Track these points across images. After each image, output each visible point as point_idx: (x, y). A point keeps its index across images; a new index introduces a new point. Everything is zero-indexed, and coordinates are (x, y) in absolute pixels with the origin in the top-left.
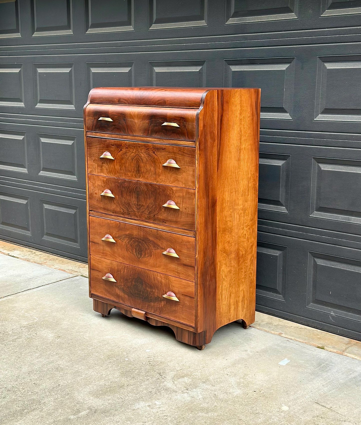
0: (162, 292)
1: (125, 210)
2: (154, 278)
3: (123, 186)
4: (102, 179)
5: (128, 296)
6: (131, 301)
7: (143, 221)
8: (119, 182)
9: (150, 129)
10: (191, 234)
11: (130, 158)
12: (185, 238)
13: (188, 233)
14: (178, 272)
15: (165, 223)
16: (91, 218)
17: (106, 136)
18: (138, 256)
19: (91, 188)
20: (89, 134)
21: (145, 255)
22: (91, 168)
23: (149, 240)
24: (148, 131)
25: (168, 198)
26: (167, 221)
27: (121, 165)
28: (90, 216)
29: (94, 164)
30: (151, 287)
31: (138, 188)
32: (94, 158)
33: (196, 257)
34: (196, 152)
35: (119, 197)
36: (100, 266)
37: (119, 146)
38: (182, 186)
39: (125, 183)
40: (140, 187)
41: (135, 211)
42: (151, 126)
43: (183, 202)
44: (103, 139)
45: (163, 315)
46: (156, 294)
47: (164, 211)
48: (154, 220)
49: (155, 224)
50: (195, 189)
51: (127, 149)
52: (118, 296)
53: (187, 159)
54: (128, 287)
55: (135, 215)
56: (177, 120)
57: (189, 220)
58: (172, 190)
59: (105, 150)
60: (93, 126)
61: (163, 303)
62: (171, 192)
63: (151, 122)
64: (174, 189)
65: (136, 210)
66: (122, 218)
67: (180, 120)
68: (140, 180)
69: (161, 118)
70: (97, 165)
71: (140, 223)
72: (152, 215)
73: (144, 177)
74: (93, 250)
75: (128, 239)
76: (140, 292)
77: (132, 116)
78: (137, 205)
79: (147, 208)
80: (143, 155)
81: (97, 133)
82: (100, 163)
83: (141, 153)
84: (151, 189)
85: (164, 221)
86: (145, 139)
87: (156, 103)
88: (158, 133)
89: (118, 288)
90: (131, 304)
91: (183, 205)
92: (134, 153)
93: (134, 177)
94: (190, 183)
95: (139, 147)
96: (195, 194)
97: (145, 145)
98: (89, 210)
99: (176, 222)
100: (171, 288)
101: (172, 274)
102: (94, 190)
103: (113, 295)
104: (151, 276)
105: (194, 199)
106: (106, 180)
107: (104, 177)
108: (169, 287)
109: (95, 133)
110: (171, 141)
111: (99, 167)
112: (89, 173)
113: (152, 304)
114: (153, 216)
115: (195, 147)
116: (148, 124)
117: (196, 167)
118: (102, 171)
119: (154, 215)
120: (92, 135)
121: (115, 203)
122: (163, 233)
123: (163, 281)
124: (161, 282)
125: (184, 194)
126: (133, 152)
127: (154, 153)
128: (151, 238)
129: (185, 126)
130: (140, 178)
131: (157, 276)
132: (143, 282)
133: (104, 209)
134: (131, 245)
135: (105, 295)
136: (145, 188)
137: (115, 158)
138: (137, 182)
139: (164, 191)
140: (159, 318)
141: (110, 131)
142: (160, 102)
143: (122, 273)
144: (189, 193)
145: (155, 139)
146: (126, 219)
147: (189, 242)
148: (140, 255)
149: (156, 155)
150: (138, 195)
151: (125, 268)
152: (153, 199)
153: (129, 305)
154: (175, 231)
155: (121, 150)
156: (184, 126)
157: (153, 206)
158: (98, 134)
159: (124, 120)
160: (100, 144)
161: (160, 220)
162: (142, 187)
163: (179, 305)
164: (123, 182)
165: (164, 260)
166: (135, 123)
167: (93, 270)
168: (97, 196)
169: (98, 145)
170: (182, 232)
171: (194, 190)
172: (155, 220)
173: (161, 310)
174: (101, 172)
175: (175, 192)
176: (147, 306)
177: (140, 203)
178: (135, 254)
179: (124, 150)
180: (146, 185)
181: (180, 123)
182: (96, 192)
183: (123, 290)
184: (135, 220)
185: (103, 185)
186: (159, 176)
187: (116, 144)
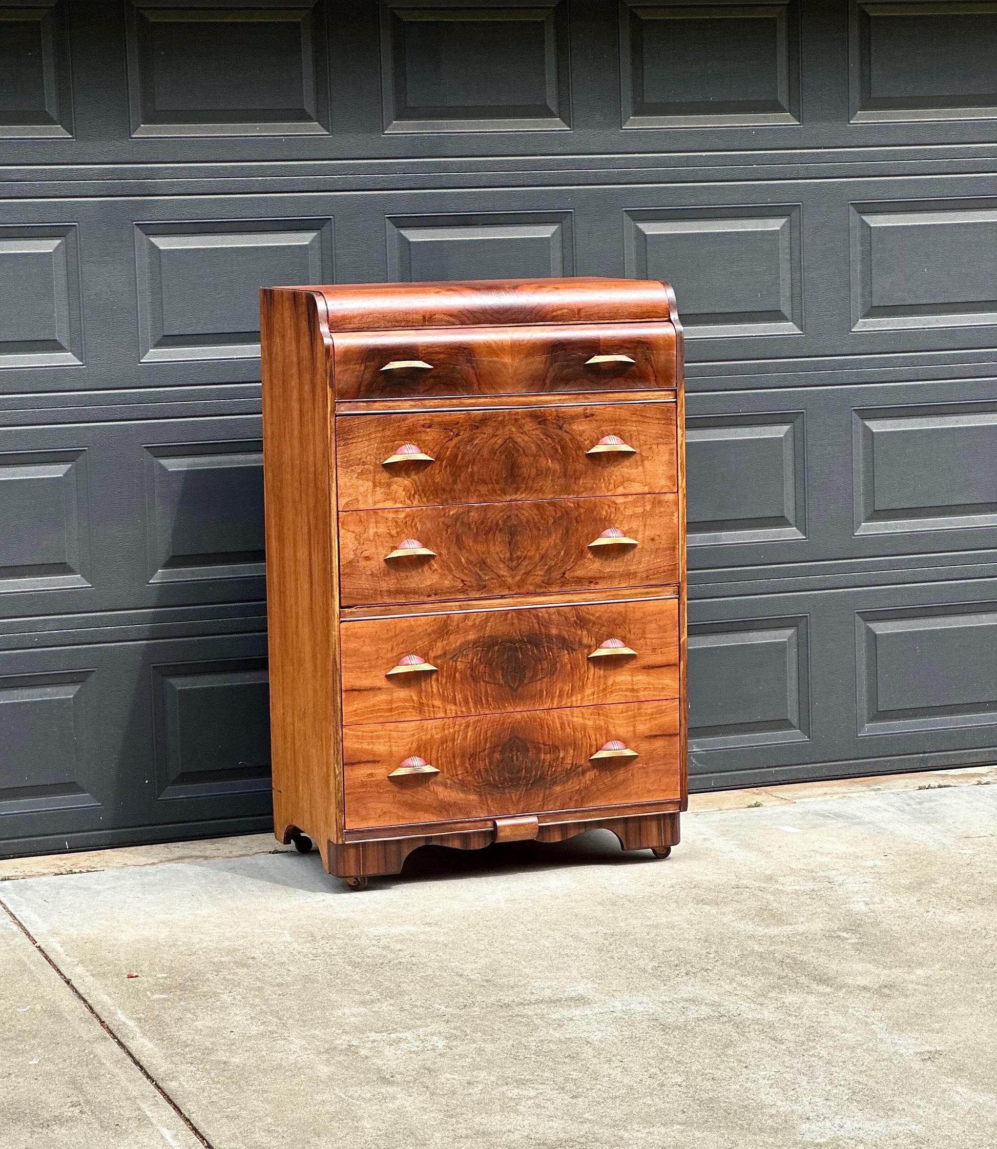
0: (586, 751)
1: (469, 579)
2: (562, 724)
3: (462, 523)
4: (391, 516)
5: (481, 795)
6: (488, 805)
7: (528, 594)
8: (451, 513)
9: (548, 375)
10: (669, 592)
11: (485, 452)
12: (652, 606)
13: (657, 592)
14: (633, 690)
15: (596, 583)
16: (346, 629)
17: (405, 405)
18: (512, 685)
19: (351, 546)
20: (343, 409)
21: (535, 675)
22: (350, 495)
23: (549, 637)
24: (544, 380)
25: (604, 524)
26: (600, 578)
27: (455, 473)
28: (343, 625)
29: (361, 482)
30: (555, 748)
31: (513, 517)
32: (359, 469)
33: (682, 640)
34: (678, 410)
35: (449, 553)
36: (381, 748)
37: (449, 427)
38: (640, 491)
39: (472, 514)
40: (520, 515)
41: (503, 576)
42: (551, 369)
43: (645, 525)
44: (394, 415)
45: (589, 806)
46: (570, 762)
47: (591, 557)
48: (563, 584)
49: (566, 593)
50: (678, 492)
51: (478, 431)
52: (444, 807)
53: (654, 429)
54: (479, 772)
55: (503, 584)
56: (627, 348)
57: (662, 562)
58: (616, 504)
59: (402, 442)
60: (359, 388)
61: (590, 775)
62: (613, 510)
63: (554, 360)
64: (620, 500)
65: (505, 574)
66: (457, 603)
67: (635, 348)
68: (519, 498)
69: (582, 348)
70: (370, 484)
71: (518, 602)
72: (556, 573)
73: (532, 488)
74: (356, 710)
75: (478, 651)
76: (519, 771)
77: (493, 349)
78: (511, 559)
79: (540, 562)
80: (526, 438)
81: (371, 404)
82: (384, 476)
83: (522, 433)
84: (554, 514)
85: (592, 580)
86: (534, 399)
87: (549, 317)
88: (572, 382)
89: (445, 785)
90: (489, 811)
91: (644, 534)
92: (497, 438)
93: (500, 495)
94: (663, 482)
95: (516, 420)
96: (677, 503)
97: (533, 413)
98: (341, 607)
99: (629, 575)
100: (613, 732)
101: (617, 698)
102: (358, 552)
103: (427, 809)
104: (553, 722)
105: (676, 514)
106: (406, 517)
107: (397, 511)
108: (608, 731)
109: (365, 404)
110: (610, 395)
111: (378, 489)
112: (340, 509)
113: (558, 789)
114: (558, 577)
115: (676, 402)
116: (542, 366)
117: (679, 443)
118: (389, 496)
119: (564, 574)
120: (357, 409)
121: (436, 570)
122: (588, 609)
123: (590, 723)
124: (584, 728)
125: (648, 508)
126: (494, 436)
127: (561, 428)
128: (554, 631)
129: (648, 360)
130: (519, 493)
131: (570, 718)
132: (529, 745)
133: (398, 592)
134: (489, 663)
135: (399, 817)
136: (534, 515)
137: (436, 459)
138: (511, 505)
139: (592, 511)
140: (578, 814)
141: (419, 393)
142: (559, 312)
143: (459, 741)
144: (660, 502)
145: (564, 397)
146: (470, 602)
147: (661, 612)
148: (520, 680)
149: (566, 432)
150: (512, 534)
151: (468, 726)
152: (559, 536)
153: (483, 815)
154: (624, 596)
155: (457, 435)
156: (646, 359)
157: (559, 553)
158: (377, 404)
159: (469, 361)
160: (383, 430)
161: (579, 581)
162: (525, 512)
163: (637, 763)
164: (463, 513)
165: (594, 672)
166: (504, 365)
167: (352, 764)
168: (372, 564)
169: (376, 432)
170: (641, 594)
171: (674, 493)
172: (565, 583)
173: (584, 795)
174: (387, 499)
175: (622, 509)
176: (540, 799)
177: (519, 553)
178: (502, 682)
179: (465, 435)
180: (538, 506)
181: (635, 353)
182: (366, 554)
183: (463, 786)
184: (502, 597)
185: (394, 532)
186: (577, 479)
187: (440, 424)
